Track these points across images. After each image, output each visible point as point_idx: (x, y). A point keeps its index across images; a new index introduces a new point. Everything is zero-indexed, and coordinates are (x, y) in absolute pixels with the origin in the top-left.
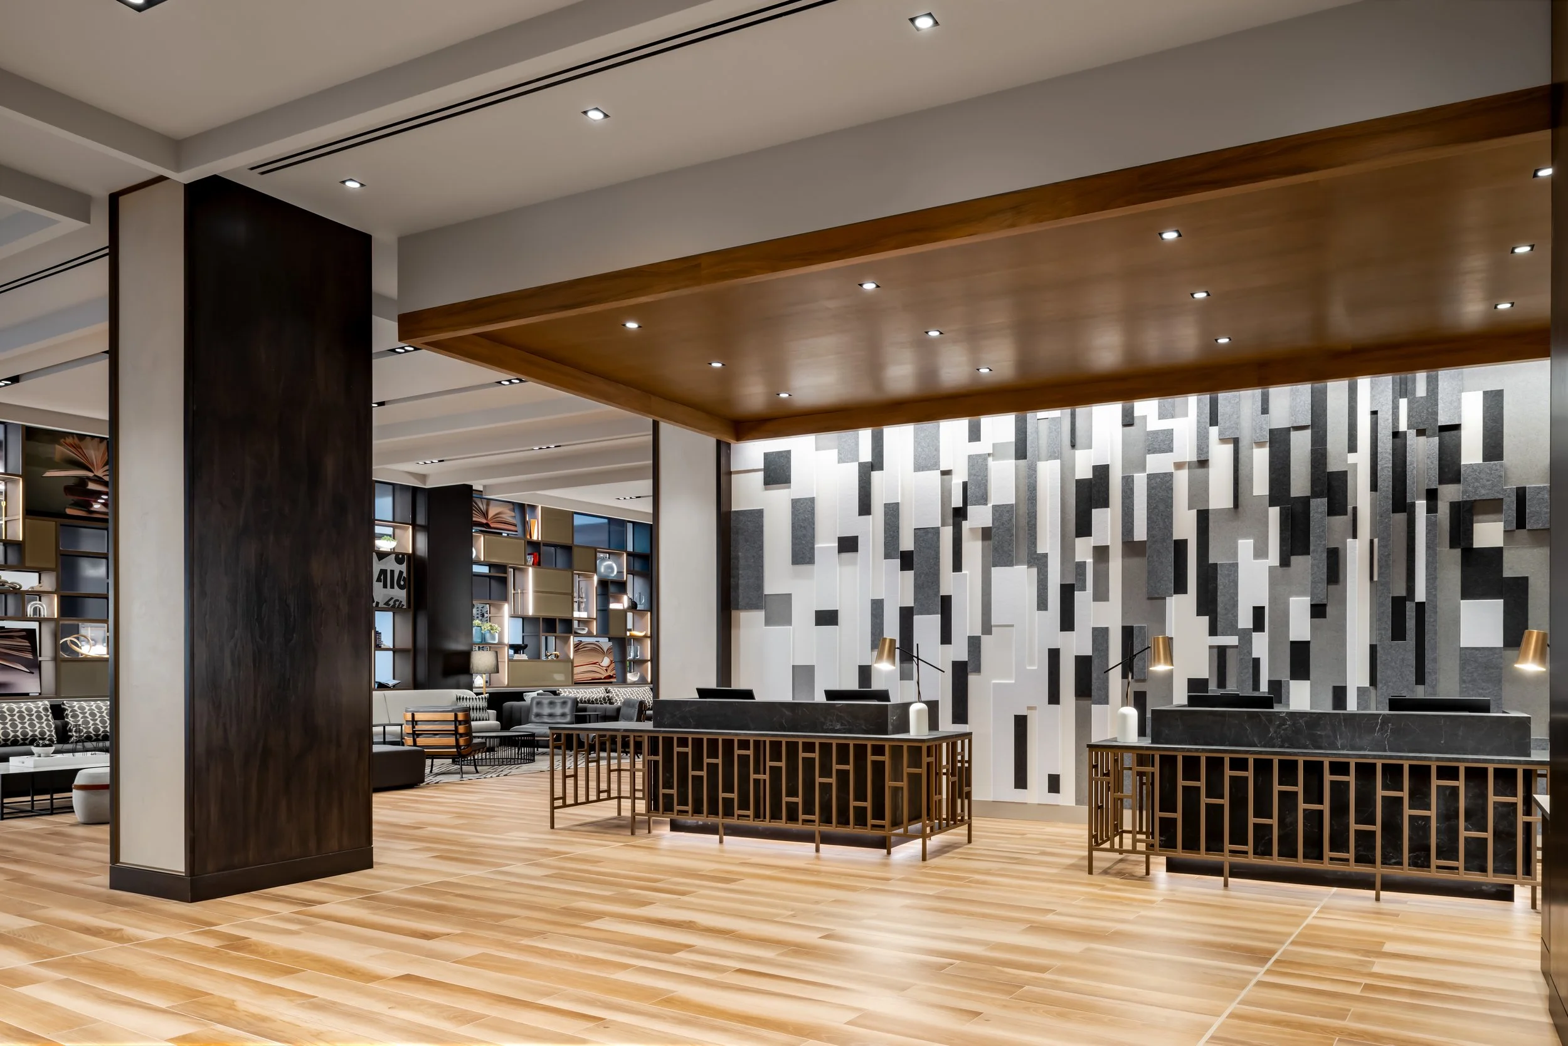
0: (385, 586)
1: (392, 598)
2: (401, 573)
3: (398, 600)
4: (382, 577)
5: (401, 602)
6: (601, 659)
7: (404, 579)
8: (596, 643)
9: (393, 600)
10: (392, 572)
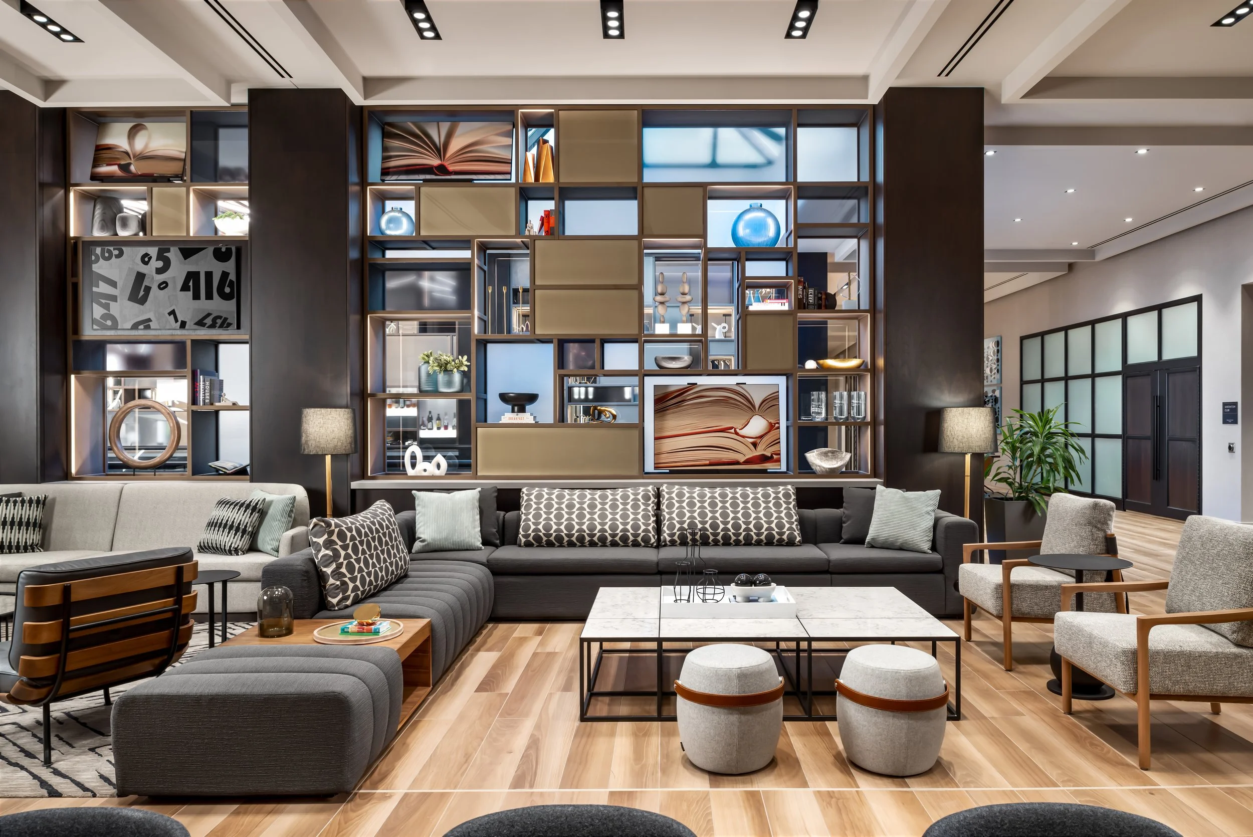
0: (196, 297)
1: (209, 315)
2: (225, 275)
3: (220, 317)
4: (191, 284)
5: (226, 319)
6: (744, 421)
7: (231, 284)
8: (738, 388)
9: (211, 317)
10: (209, 275)
